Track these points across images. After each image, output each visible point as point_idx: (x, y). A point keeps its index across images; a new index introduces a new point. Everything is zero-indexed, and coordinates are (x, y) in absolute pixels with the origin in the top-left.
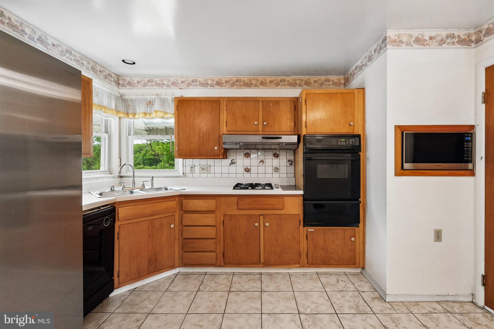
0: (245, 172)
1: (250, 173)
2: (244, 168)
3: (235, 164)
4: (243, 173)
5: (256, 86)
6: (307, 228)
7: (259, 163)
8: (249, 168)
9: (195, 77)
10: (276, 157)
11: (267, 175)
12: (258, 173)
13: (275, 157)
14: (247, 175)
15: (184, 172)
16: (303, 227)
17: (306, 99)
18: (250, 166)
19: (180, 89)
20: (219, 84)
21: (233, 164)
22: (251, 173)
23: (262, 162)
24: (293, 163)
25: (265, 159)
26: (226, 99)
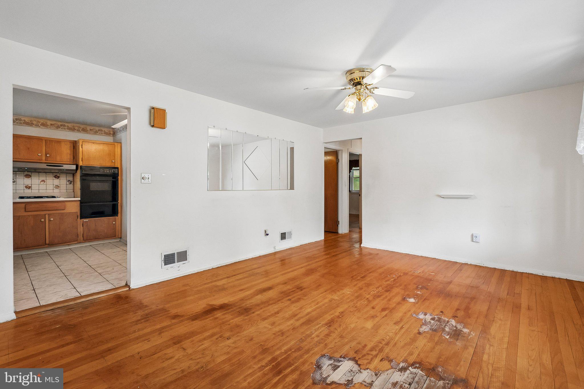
0: (26, 188)
2: (25, 186)
3: (15, 182)
4: (23, 189)
5: (37, 126)
6: (83, 219)
7: (40, 182)
8: (30, 185)
10: (57, 178)
11: (48, 191)
12: (39, 190)
13: (55, 178)
14: (27, 191)
16: (80, 219)
17: (82, 145)
22: (32, 189)
23: (43, 181)
24: (72, 183)
25: (46, 179)
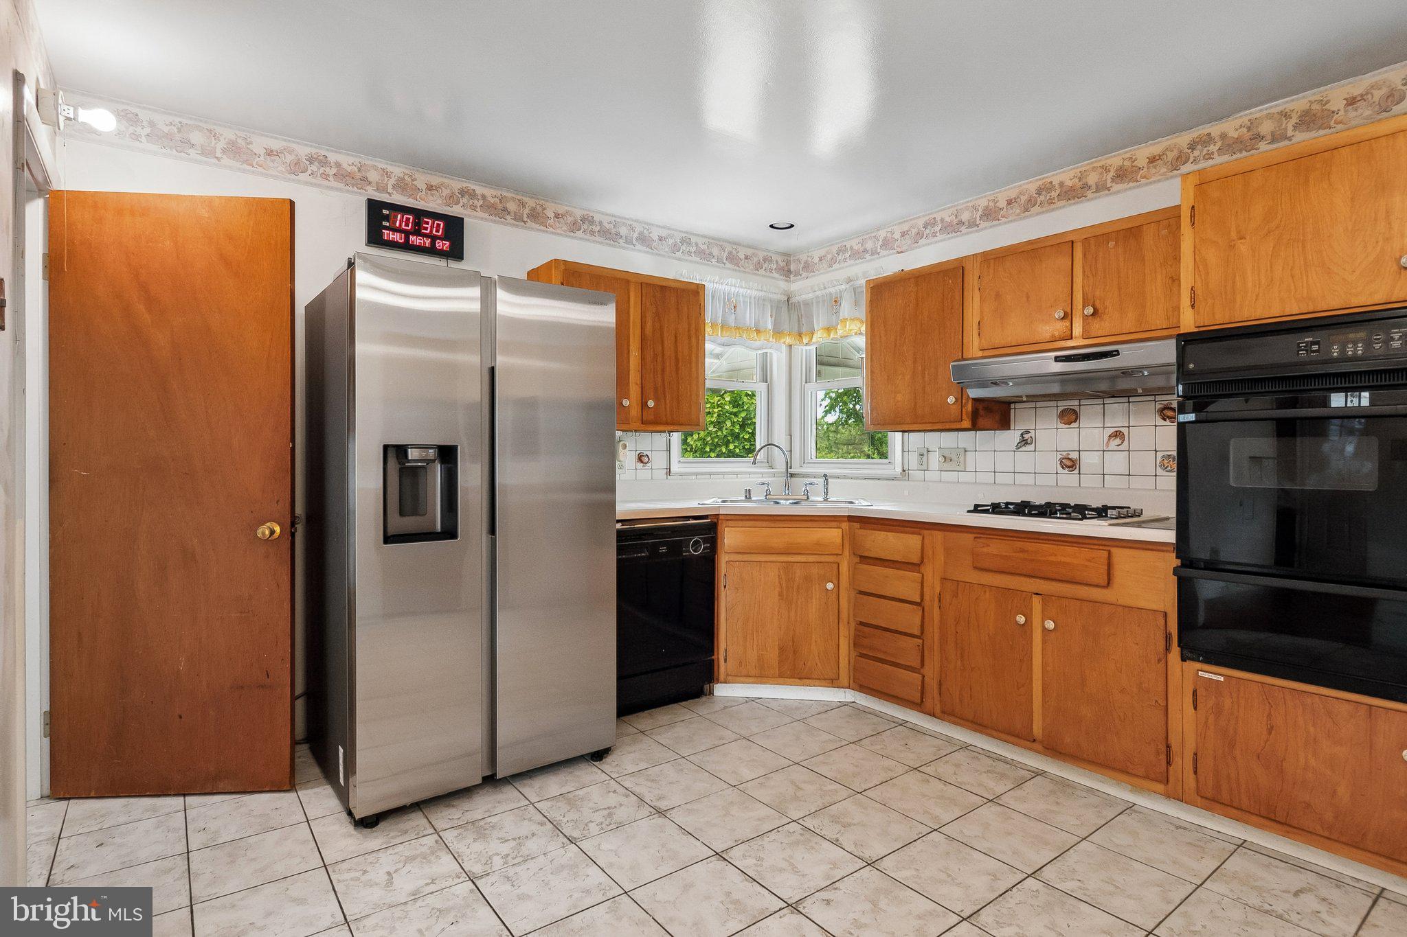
0: (1063, 468)
1: (1076, 471)
2: (1059, 456)
3: (1031, 443)
4: (1057, 473)
5: (1101, 188)
6: (1198, 665)
7: (1106, 438)
8: (1074, 455)
9: (931, 214)
10: (1168, 418)
11: (1136, 482)
12: (1104, 474)
13: (1165, 420)
14: (1068, 479)
15: (906, 468)
16: (1178, 658)
18: (1079, 451)
19: (898, 253)
20: (990, 214)
21: (1027, 443)
22: (1079, 474)
23: (1116, 436)
25: (1128, 426)
26: (978, 259)
